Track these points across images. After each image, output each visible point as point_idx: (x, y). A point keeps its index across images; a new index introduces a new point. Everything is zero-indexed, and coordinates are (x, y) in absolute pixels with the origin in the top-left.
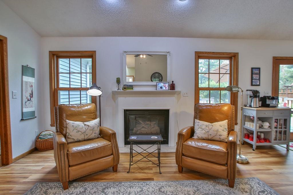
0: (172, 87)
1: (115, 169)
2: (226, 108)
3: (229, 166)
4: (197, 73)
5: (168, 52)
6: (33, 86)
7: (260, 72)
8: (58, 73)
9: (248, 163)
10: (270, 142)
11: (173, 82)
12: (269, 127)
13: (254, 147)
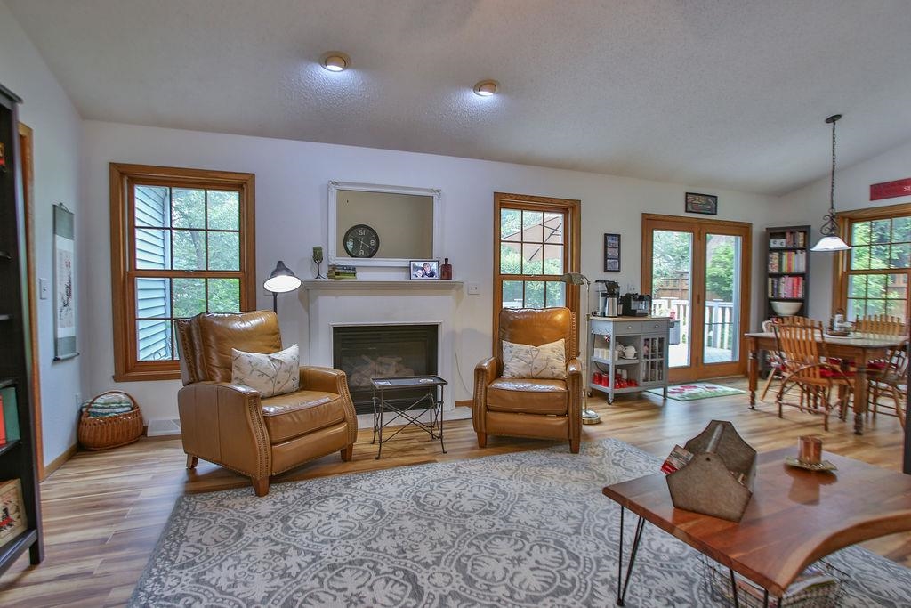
0: (446, 270)
1: (347, 455)
2: (560, 317)
3: (571, 416)
4: (497, 241)
5: (437, 191)
6: (72, 265)
7: (619, 245)
8: (133, 228)
9: (599, 422)
10: (636, 385)
11: (446, 260)
12: (636, 355)
13: (611, 397)
